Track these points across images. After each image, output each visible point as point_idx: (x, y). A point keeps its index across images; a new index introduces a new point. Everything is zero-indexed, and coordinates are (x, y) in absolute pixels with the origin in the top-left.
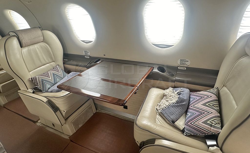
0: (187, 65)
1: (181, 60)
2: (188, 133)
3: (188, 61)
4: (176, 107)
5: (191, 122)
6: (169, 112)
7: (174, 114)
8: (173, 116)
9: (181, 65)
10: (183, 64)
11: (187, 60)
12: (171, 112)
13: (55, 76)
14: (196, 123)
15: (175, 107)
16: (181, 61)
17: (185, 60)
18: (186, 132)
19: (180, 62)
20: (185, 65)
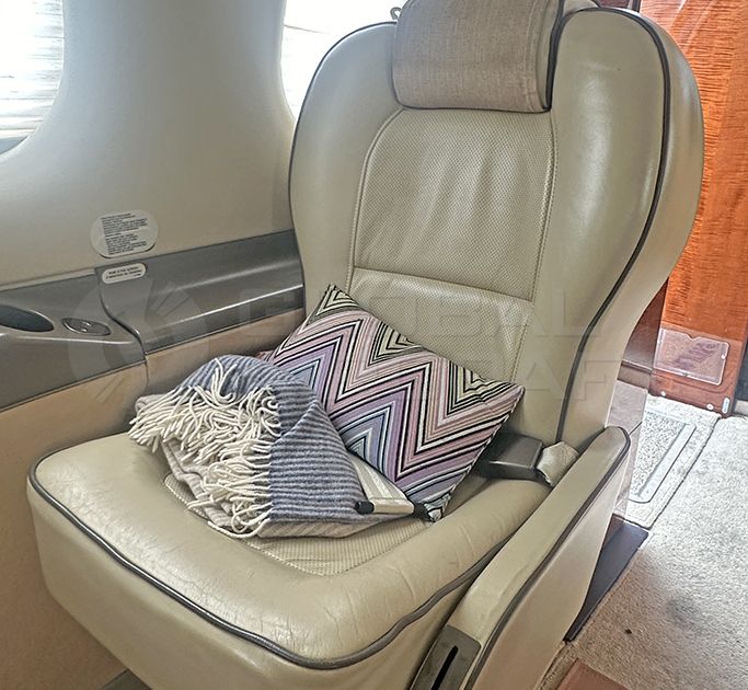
0: (144, 244)
1: (109, 225)
2: (441, 497)
3: (143, 222)
4: (305, 444)
5: (412, 449)
6: (302, 485)
7: (327, 475)
8: (335, 484)
9: (117, 257)
10: (125, 244)
11: (138, 214)
12: (309, 478)
14: (429, 437)
15: (301, 444)
16: (107, 232)
17: (128, 216)
18: (429, 502)
19: (103, 235)
20: (136, 250)
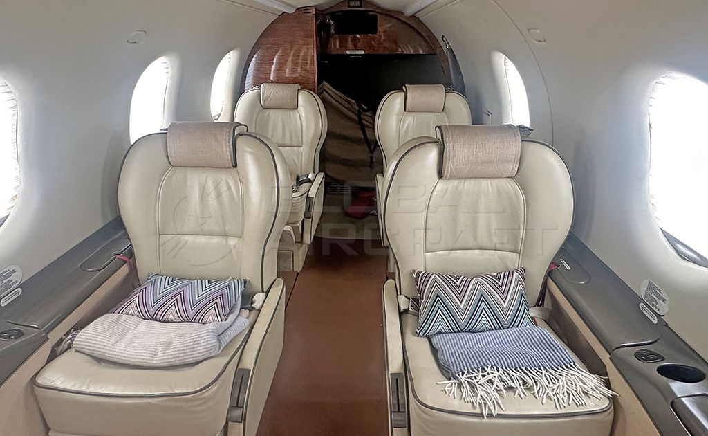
13: (483, 305)
